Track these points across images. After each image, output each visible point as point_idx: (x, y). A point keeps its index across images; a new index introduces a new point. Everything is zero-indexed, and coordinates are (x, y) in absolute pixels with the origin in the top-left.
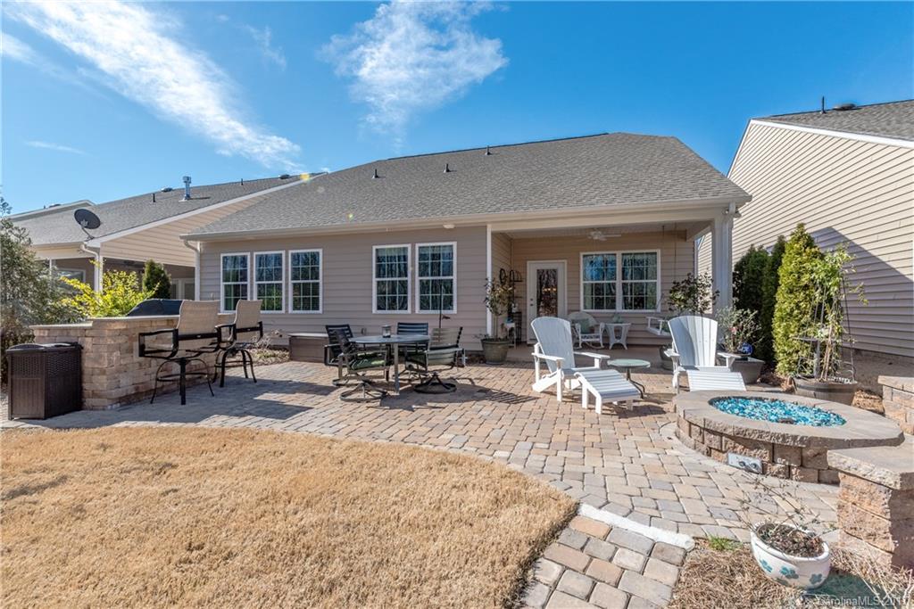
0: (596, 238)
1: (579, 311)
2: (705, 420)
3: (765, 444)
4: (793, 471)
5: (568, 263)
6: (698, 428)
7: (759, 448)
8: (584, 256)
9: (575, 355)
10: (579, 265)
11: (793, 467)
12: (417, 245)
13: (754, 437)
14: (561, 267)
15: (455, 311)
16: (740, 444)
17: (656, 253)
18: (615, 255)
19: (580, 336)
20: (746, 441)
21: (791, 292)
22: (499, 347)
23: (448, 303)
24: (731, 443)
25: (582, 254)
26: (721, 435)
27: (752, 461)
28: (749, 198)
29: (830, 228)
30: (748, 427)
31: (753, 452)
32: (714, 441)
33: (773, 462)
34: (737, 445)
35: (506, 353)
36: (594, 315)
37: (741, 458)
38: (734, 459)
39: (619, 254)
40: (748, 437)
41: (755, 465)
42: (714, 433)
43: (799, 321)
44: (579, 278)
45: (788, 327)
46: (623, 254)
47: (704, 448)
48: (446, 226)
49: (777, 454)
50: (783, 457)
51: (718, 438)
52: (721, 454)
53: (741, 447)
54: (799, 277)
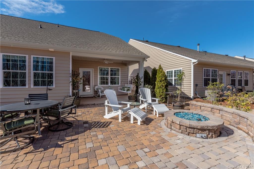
0: (106, 63)
1: (97, 85)
2: (190, 125)
3: (207, 129)
4: (213, 135)
5: (94, 69)
6: (185, 127)
7: (206, 131)
8: (99, 68)
9: (118, 103)
10: (98, 71)
11: (213, 134)
12: (32, 56)
13: (206, 128)
14: (91, 70)
15: (54, 86)
16: (200, 130)
17: (119, 69)
18: (108, 68)
19: (100, 93)
20: (203, 130)
21: (161, 81)
22: (78, 101)
23: (50, 83)
24: (198, 131)
25: (99, 67)
26: (194, 128)
27: (204, 135)
28: (149, 57)
29: (149, 66)
30: (204, 125)
31: (204, 132)
32: (192, 131)
33: (209, 134)
34: (199, 131)
35: (80, 102)
36: (103, 87)
37: (201, 135)
38: (198, 135)
39: (110, 68)
40: (204, 128)
41: (205, 136)
42: (192, 128)
43: (162, 88)
44: (98, 75)
45: (160, 90)
46: (111, 68)
47: (187, 133)
48: (50, 50)
49: (210, 132)
50: (211, 132)
51: (193, 129)
52: (193, 134)
53: (200, 131)
54: (162, 78)
